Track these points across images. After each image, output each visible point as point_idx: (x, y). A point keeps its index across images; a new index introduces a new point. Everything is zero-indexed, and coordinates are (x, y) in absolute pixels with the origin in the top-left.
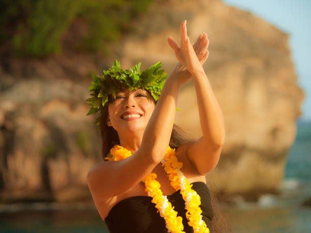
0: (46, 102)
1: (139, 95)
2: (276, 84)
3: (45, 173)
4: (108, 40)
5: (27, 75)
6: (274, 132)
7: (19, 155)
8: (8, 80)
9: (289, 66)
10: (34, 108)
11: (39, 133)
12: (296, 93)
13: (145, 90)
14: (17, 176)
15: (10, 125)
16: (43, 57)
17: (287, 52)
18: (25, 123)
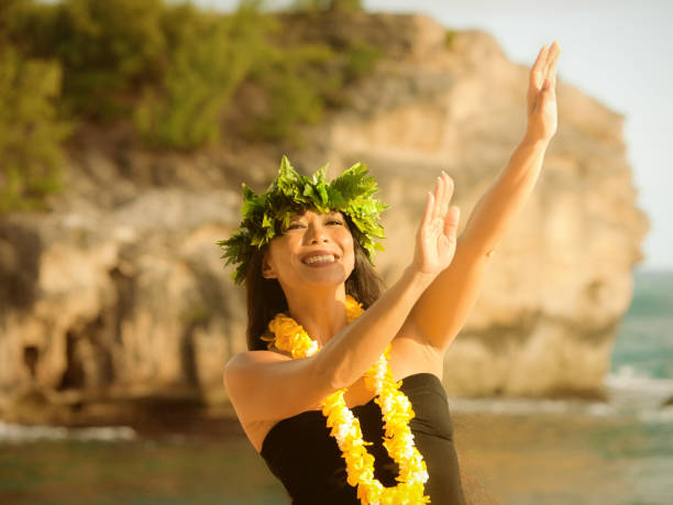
0: (192, 229)
1: (330, 223)
2: (597, 204)
3: (188, 353)
4: (303, 122)
5: (160, 180)
6: (593, 289)
7: (143, 320)
8: (126, 188)
9: (624, 172)
10: (170, 239)
11: (179, 284)
12: (634, 222)
13: (341, 212)
14: (138, 358)
15: (127, 269)
16: (189, 150)
17: (620, 148)
18: (155, 265)
